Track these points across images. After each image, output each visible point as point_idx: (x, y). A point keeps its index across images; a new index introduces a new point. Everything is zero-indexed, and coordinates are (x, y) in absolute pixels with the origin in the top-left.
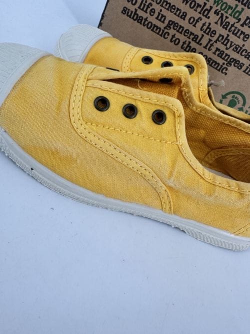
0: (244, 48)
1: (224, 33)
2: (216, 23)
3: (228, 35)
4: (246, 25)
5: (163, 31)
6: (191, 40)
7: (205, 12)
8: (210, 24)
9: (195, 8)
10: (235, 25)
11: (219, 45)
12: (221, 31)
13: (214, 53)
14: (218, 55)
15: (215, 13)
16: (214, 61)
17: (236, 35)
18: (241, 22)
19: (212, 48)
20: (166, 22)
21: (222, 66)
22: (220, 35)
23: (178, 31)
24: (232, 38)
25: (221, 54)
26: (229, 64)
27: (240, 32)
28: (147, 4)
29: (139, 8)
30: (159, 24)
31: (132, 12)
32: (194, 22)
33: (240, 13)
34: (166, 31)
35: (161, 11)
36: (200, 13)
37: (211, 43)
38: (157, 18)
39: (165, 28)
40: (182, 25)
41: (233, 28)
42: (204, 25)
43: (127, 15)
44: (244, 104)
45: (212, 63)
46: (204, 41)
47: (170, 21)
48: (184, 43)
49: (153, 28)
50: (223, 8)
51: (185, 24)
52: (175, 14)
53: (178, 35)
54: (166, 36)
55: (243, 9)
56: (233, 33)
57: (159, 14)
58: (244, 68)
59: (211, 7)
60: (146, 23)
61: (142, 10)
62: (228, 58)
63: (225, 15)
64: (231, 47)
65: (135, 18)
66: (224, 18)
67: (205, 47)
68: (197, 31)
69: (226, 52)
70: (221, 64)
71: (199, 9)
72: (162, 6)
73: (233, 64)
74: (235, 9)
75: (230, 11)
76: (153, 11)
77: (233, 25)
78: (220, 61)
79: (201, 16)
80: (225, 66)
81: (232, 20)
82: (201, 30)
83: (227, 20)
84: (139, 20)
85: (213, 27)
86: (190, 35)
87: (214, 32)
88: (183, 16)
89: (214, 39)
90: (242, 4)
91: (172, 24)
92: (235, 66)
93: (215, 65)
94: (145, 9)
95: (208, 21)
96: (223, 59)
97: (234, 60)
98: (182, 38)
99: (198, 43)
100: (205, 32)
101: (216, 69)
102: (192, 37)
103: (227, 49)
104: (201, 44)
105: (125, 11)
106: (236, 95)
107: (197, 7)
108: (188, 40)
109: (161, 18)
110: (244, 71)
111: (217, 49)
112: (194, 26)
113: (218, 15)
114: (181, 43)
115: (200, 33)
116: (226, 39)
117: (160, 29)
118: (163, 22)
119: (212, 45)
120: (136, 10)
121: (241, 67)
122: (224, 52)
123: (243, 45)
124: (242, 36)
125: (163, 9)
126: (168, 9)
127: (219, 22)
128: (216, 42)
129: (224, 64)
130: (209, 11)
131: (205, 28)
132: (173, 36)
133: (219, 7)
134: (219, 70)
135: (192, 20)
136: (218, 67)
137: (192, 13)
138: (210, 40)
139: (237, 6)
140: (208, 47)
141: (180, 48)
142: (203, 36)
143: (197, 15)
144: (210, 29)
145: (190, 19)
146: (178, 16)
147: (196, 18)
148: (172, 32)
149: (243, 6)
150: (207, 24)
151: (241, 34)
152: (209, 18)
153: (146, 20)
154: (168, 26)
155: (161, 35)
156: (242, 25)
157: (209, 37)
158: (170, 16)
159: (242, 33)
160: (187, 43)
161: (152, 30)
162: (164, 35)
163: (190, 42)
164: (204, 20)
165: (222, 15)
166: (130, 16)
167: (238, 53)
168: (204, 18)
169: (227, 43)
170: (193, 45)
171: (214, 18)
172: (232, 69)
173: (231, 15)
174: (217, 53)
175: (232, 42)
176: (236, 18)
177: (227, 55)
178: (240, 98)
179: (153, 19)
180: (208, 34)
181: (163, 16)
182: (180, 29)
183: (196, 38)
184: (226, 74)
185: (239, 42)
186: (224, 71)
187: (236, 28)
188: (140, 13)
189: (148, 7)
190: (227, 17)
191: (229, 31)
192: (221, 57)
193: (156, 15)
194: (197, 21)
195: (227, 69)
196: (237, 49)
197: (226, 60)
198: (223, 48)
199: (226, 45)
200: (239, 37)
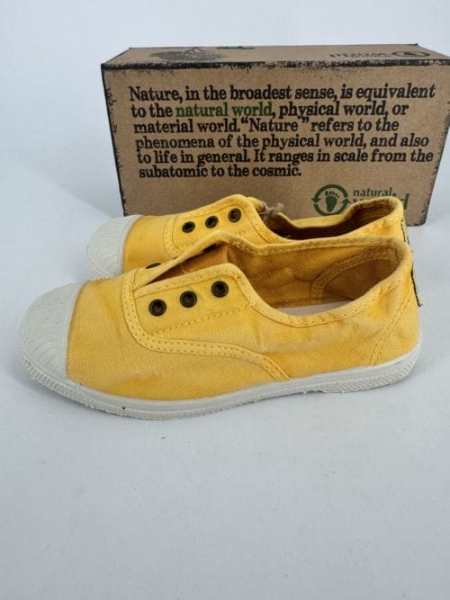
0: (300, 138)
1: (267, 135)
2: (251, 130)
3: (273, 135)
4: (285, 115)
5: (198, 170)
6: (235, 162)
7: (232, 127)
8: (244, 135)
9: (218, 129)
10: (274, 121)
11: (270, 150)
12: (261, 135)
13: (271, 161)
14: (277, 160)
15: (243, 121)
16: (276, 169)
17: (281, 130)
18: (278, 115)
19: (264, 157)
20: (196, 159)
21: (289, 169)
22: (264, 140)
23: (214, 161)
24: (279, 135)
25: (279, 158)
26: (296, 161)
27: (283, 126)
28: (163, 154)
29: (157, 162)
30: (188, 166)
31: (151, 171)
32: (227, 143)
33: (270, 107)
34: (201, 168)
35: (182, 152)
36: (226, 131)
37: (259, 152)
38: (183, 161)
39: (198, 166)
40: (216, 153)
41: (273, 126)
42: (239, 139)
43: (149, 177)
44: (346, 195)
45: (276, 172)
46: (251, 153)
47: (199, 157)
48: (230, 169)
49: (185, 173)
50: (248, 112)
51: (217, 150)
52: (200, 146)
53: (217, 166)
54: (205, 173)
55: (270, 103)
56: (277, 130)
57: (182, 156)
58: (316, 157)
59: (235, 120)
60: (174, 172)
61: (161, 162)
62: (290, 157)
63: (255, 118)
64: (284, 144)
65: (158, 174)
66: (256, 122)
67: (256, 160)
68: (235, 149)
69: (283, 152)
70: (286, 167)
71: (223, 128)
72: (180, 147)
73: (299, 160)
74: (261, 107)
75: (257, 112)
76: (174, 158)
77: (271, 123)
78: (284, 165)
79: (230, 133)
80: (292, 167)
81: (266, 119)
82: (239, 145)
83: (261, 122)
84: (164, 173)
85: (251, 136)
86: (231, 157)
87: (255, 141)
88: (211, 143)
89: (260, 146)
90: (265, 98)
91: (202, 159)
92: (303, 161)
93: (280, 172)
94: (164, 160)
95: (241, 134)
96: (285, 161)
97: (299, 155)
98: (224, 165)
99: (245, 161)
100: (245, 146)
101: (284, 175)
102: (234, 158)
103: (281, 149)
104: (249, 160)
105: (143, 174)
106: (329, 190)
107: (219, 127)
108: (232, 164)
109: (188, 158)
110: (319, 160)
111: (271, 155)
112: (229, 146)
113: (247, 122)
114: (226, 171)
115: (240, 150)
116: (274, 139)
117: (193, 170)
118: (192, 161)
119: (262, 154)
120: (155, 166)
121: (312, 158)
122: (280, 154)
123: (297, 135)
124: (289, 128)
125: (183, 149)
126: (189, 146)
127: (254, 128)
128: (264, 148)
129: (289, 165)
130: (235, 124)
131: (242, 142)
132: (213, 169)
133: (243, 115)
134: (289, 175)
135: (222, 142)
136: (285, 172)
137: (217, 137)
138: (257, 151)
139: (261, 103)
140: (259, 158)
141: (228, 177)
142: (245, 151)
143: (225, 135)
144: (249, 140)
145: (220, 143)
146: (205, 146)
147: (226, 138)
148: (208, 165)
149: (268, 100)
150: (242, 137)
151: (286, 127)
152: (239, 130)
153: (172, 169)
154: (201, 162)
155: (199, 176)
156: (281, 117)
157: (252, 148)
158: (196, 152)
159: (286, 124)
160: (233, 167)
161: (186, 176)
162: (201, 173)
163: (235, 166)
164: (236, 135)
165: (252, 120)
166: (152, 176)
167: (297, 145)
168: (233, 133)
169: (278, 142)
170: (241, 165)
171: (244, 128)
172: (302, 166)
173: (261, 115)
174: (274, 158)
175: (282, 140)
176: (270, 114)
177: (286, 155)
178: (336, 191)
179: (179, 165)
180: (249, 146)
181: (187, 156)
182: (216, 158)
183: (239, 157)
184: (300, 174)
185: (290, 134)
186: (295, 172)
187: (276, 123)
188: (161, 166)
189: (166, 156)
190: (259, 119)
191: (271, 130)
192: (281, 160)
193: (180, 158)
194: (229, 140)
195: (297, 169)
196: (293, 143)
197: (290, 160)
198: (276, 150)
199: (278, 145)
200: (286, 130)
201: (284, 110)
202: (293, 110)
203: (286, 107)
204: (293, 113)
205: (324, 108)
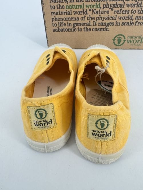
0: (109, 17)
1: (98, 16)
2: (92, 14)
3: (100, 16)
4: (105, 8)
5: (73, 29)
6: (86, 26)
7: (85, 13)
8: (90, 16)
9: (80, 14)
10: (100, 10)
11: (99, 21)
12: (96, 16)
13: (99, 25)
14: (101, 25)
15: (89, 11)
16: (100, 29)
17: (103, 14)
18: (102, 8)
19: (96, 24)
20: (72, 25)
21: (105, 29)
22: (97, 18)
23: (79, 26)
24: (102, 16)
25: (102, 24)
26: (108, 26)
27: (104, 12)
28: (61, 23)
29: (59, 26)
30: (70, 27)
31: (57, 29)
32: (83, 19)
33: (99, 5)
34: (74, 28)
35: (68, 22)
36: (83, 14)
37: (95, 22)
38: (68, 26)
39: (73, 28)
40: (79, 23)
41: (100, 12)
42: (88, 17)
43: (56, 31)
44: (125, 38)
45: (100, 30)
46: (92, 23)
47: (73, 24)
48: (84, 29)
49: (68, 30)
50: (91, 7)
51: (80, 22)
52: (74, 20)
53: (80, 27)
54: (75, 30)
55: (100, 3)
56: (102, 14)
57: (68, 24)
58: (115, 24)
59: (87, 10)
60: (65, 30)
61: (60, 26)
62: (106, 24)
63: (94, 9)
64: (104, 19)
65: (59, 31)
66: (94, 10)
67: (94, 25)
68: (86, 21)
69: (103, 22)
70: (104, 28)
71: (82, 13)
72: (67, 20)
73: (109, 25)
74: (96, 5)
75: (95, 7)
76: (65, 24)
77: (99, 11)
78: (103, 27)
79: (85, 15)
80: (106, 28)
81: (98, 10)
82: (88, 20)
83: (96, 11)
84: (61, 30)
85: (92, 16)
86: (85, 24)
87: (94, 18)
88: (78, 19)
89: (95, 20)
90: (98, 1)
91: (75, 25)
92: (110, 25)
93: (102, 30)
94: (61, 25)
95: (88, 15)
96: (104, 25)
97: (109, 23)
98: (82, 27)
99: (90, 25)
100: (90, 20)
101: (103, 31)
102: (86, 25)
103: (103, 21)
104: (91, 25)
105: (54, 30)
106: (119, 36)
107: (81, 13)
108: (85, 27)
109: (69, 25)
110: (116, 25)
111: (99, 23)
112: (84, 20)
113: (91, 11)
114: (83, 29)
115: (88, 22)
116: (100, 17)
117: (71, 29)
118: (71, 26)
119: (96, 23)
120: (58, 28)
121: (113, 24)
122: (102, 23)
123: (109, 16)
124: (106, 13)
125: (68, 21)
126: (70, 20)
127: (93, 13)
128: (97, 21)
129: (105, 27)
130: (87, 11)
131: (89, 18)
132: (78, 29)
133: (90, 8)
134: (105, 31)
135: (82, 19)
136: (103, 30)
137: (80, 16)
138: (94, 22)
139: (96, 3)
140: (95, 25)
141: (84, 31)
142: (90, 22)
143: (83, 16)
144: (91, 18)
145: (81, 19)
146: (76, 20)
147: (83, 17)
148: (77, 27)
149: (99, 2)
150: (89, 17)
151: (105, 12)
152: (88, 14)
153: (64, 29)
154: (74, 26)
155: (73, 31)
156: (103, 9)
157: (93, 21)
158: (72, 22)
159: (105, 11)
160: (85, 28)
161: (69, 31)
162: (74, 30)
163: (86, 27)
164: (87, 16)
165: (93, 10)
166: (57, 31)
167: (108, 20)
168: (86, 15)
169: (102, 18)
170: (88, 27)
171: (90, 13)
172: (110, 27)
173: (96, 8)
174: (100, 24)
175: (103, 17)
176: (99, 8)
177: (104, 23)
178: (121, 37)
179: (66, 27)
180: (91, 20)
181: (69, 24)
182: (79, 24)
183: (87, 24)
184: (109, 30)
185: (106, 15)
186: (107, 30)
187: (101, 11)
188: (60, 28)
189: (62, 24)
190: (95, 10)
191: (99, 14)
192: (102, 25)
193: (67, 25)
194: (84, 18)
195: (108, 29)
196: (107, 18)
197: (106, 25)
198: (101, 21)
199: (101, 20)
200: (105, 14)
201: (105, 6)
202: (108, 6)
203: (105, 5)
204: (108, 7)
205: (119, 5)
